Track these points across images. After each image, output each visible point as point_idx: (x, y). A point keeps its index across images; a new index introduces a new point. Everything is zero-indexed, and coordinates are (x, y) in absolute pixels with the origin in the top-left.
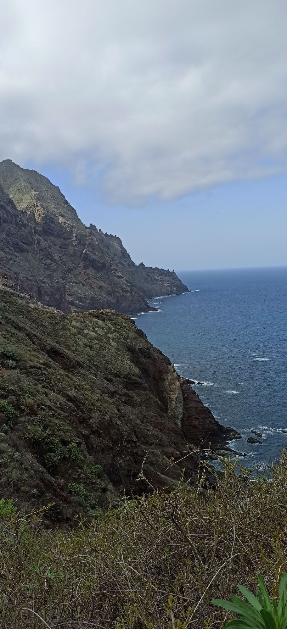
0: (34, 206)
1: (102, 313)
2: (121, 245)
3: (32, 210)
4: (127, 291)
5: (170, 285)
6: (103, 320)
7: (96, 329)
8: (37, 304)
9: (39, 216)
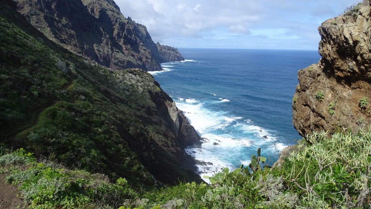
0: (94, 3)
1: (134, 70)
2: (146, 31)
3: (93, 6)
4: (149, 58)
5: (174, 56)
6: (135, 75)
7: (131, 80)
8: (95, 63)
9: (97, 10)
